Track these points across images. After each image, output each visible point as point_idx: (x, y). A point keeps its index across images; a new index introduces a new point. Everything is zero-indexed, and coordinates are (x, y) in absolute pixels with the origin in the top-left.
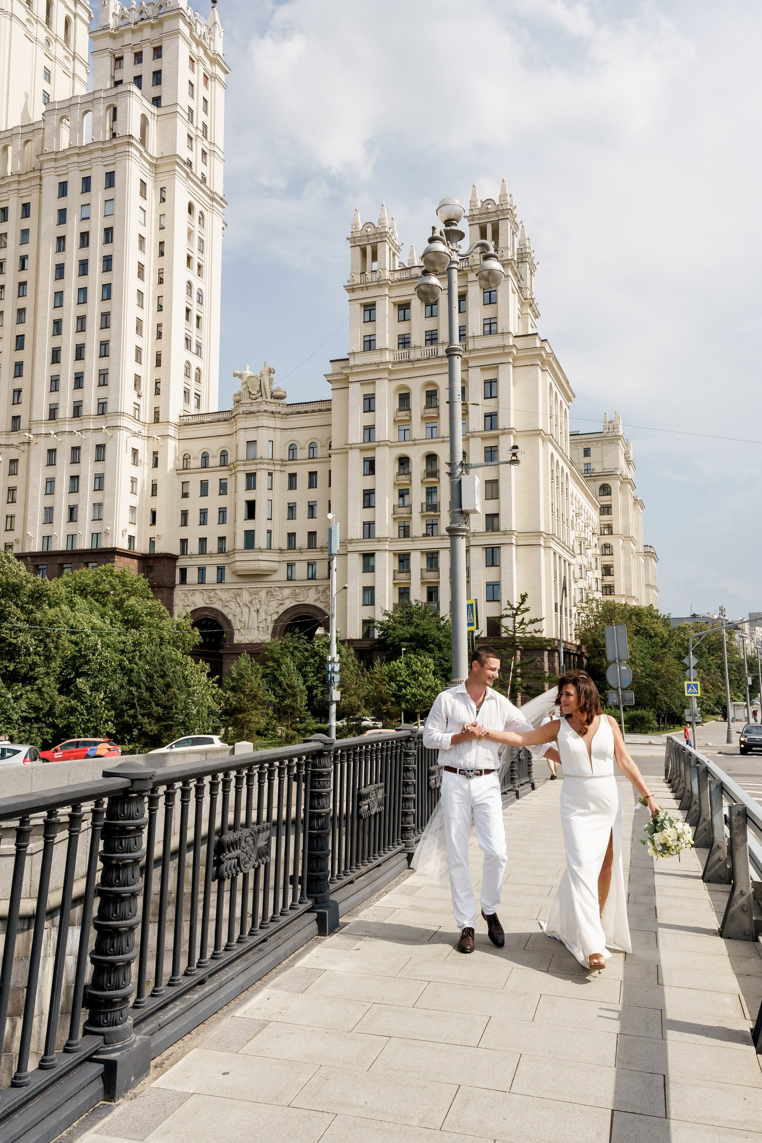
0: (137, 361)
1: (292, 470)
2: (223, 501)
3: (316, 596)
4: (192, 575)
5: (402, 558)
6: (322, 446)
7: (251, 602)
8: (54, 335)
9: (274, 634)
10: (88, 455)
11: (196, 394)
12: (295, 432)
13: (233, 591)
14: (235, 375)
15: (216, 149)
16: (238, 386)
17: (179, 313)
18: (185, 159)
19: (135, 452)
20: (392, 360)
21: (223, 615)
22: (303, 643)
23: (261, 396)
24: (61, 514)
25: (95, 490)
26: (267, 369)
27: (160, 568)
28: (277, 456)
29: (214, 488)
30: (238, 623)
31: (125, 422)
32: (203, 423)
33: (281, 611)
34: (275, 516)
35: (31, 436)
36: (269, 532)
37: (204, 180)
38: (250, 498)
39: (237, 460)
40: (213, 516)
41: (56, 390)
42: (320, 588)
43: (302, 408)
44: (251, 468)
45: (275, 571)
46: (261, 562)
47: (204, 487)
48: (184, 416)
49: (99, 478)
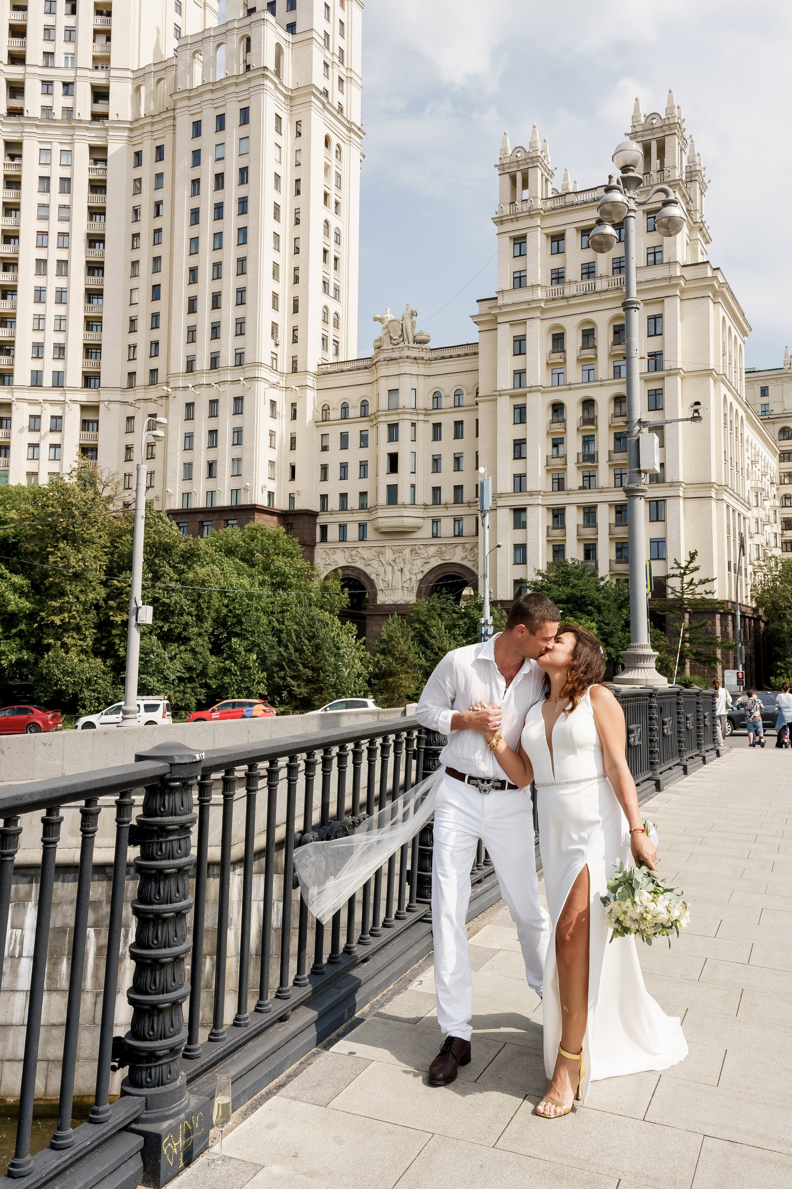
0: (273, 308)
1: (436, 419)
2: (364, 454)
3: (464, 555)
4: (333, 533)
5: (556, 512)
6: (468, 393)
7: (394, 561)
8: (190, 284)
9: (419, 595)
10: (226, 408)
11: (334, 340)
12: (439, 379)
13: (376, 548)
14: (376, 319)
15: (353, 76)
16: (378, 331)
17: (316, 255)
18: (321, 89)
19: (273, 403)
20: (545, 298)
21: (365, 574)
22: (449, 605)
23: (403, 341)
24: (200, 470)
25: (233, 445)
26: (409, 312)
27: (300, 524)
28: (420, 405)
29: (354, 440)
30: (381, 583)
31: (263, 373)
32: (342, 371)
33: (426, 571)
34: (419, 469)
35: (170, 390)
36: (413, 486)
37: (341, 110)
38: (393, 450)
39: (378, 411)
40: (354, 470)
41: (193, 341)
42: (467, 546)
43: (446, 353)
44: (393, 419)
45: (419, 528)
46: (405, 519)
47: (344, 439)
48: (322, 364)
49: (238, 432)
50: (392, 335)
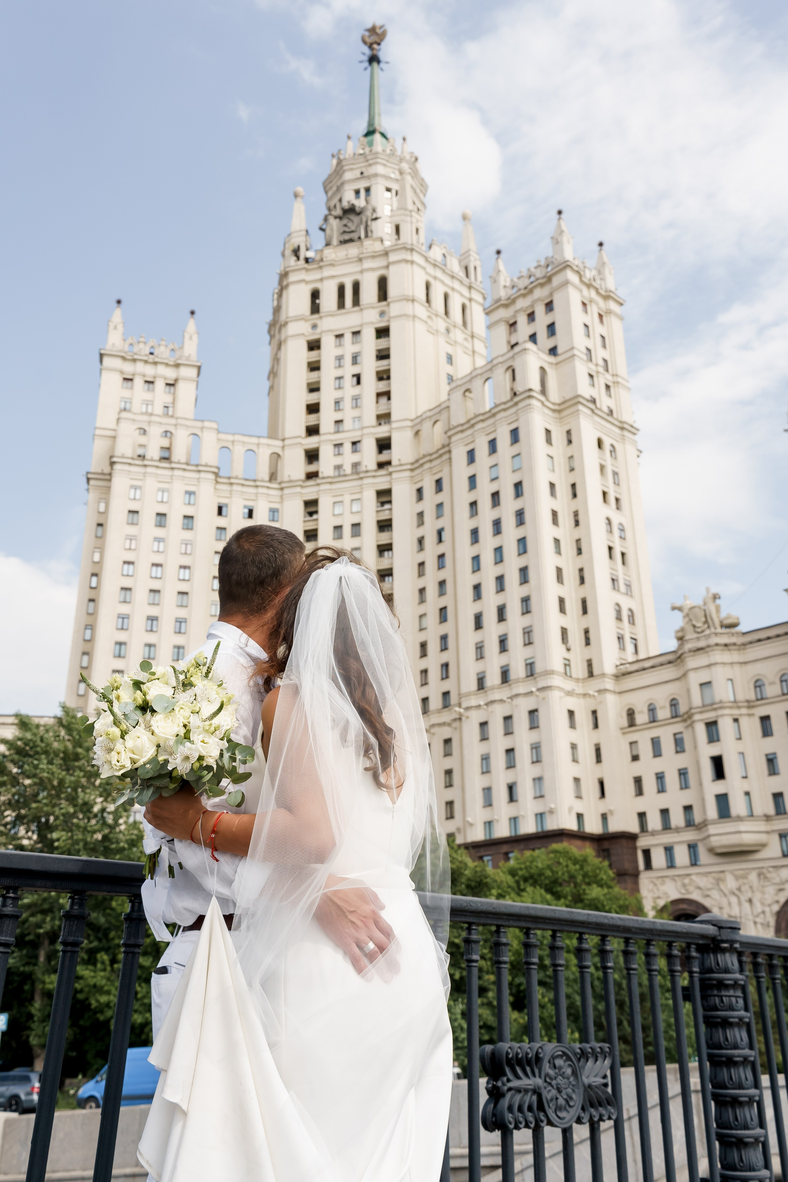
0: (561, 612)
1: (763, 711)
2: (682, 761)
4: (658, 858)
7: (739, 889)
8: (475, 600)
10: (521, 723)
11: (632, 638)
12: (759, 665)
13: (713, 875)
14: (674, 608)
15: (620, 380)
16: (678, 621)
17: (599, 552)
18: (588, 397)
19: (571, 713)
21: (705, 908)
23: (709, 627)
24: (501, 794)
25: (533, 763)
26: (711, 595)
27: (619, 849)
31: (557, 681)
32: (644, 669)
33: (781, 902)
34: (751, 773)
35: (462, 711)
36: (748, 794)
37: (611, 412)
38: (716, 753)
39: (691, 709)
40: (672, 780)
41: (482, 657)
43: (762, 635)
44: (710, 716)
45: (764, 845)
46: (746, 836)
47: (656, 743)
48: (622, 664)
49: (536, 748)
50: (694, 623)
